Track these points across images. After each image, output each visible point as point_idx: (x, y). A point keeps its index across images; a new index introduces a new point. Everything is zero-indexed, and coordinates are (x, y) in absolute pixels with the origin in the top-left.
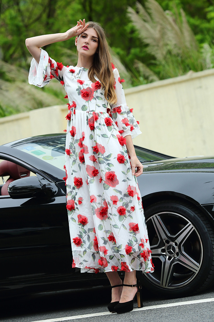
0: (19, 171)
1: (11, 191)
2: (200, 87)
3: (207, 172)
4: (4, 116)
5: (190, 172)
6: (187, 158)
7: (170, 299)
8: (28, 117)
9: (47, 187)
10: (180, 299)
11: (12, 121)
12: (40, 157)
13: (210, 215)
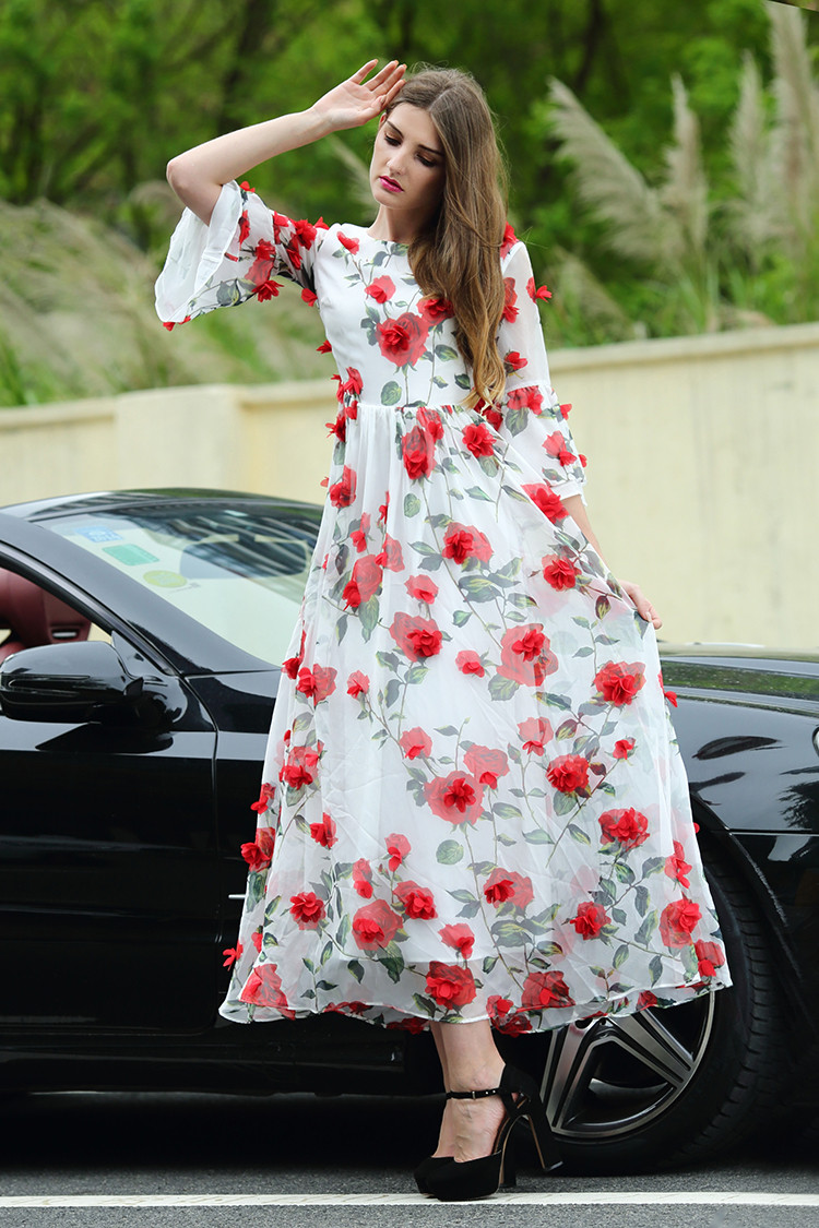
0: (49, 618)
1: (8, 687)
2: (788, 386)
3: (768, 708)
4: (20, 401)
5: (703, 700)
6: (697, 648)
7: (565, 1176)
8: (108, 419)
9: (145, 687)
10: (605, 1180)
11: (49, 426)
12: (136, 573)
13: (760, 873)
